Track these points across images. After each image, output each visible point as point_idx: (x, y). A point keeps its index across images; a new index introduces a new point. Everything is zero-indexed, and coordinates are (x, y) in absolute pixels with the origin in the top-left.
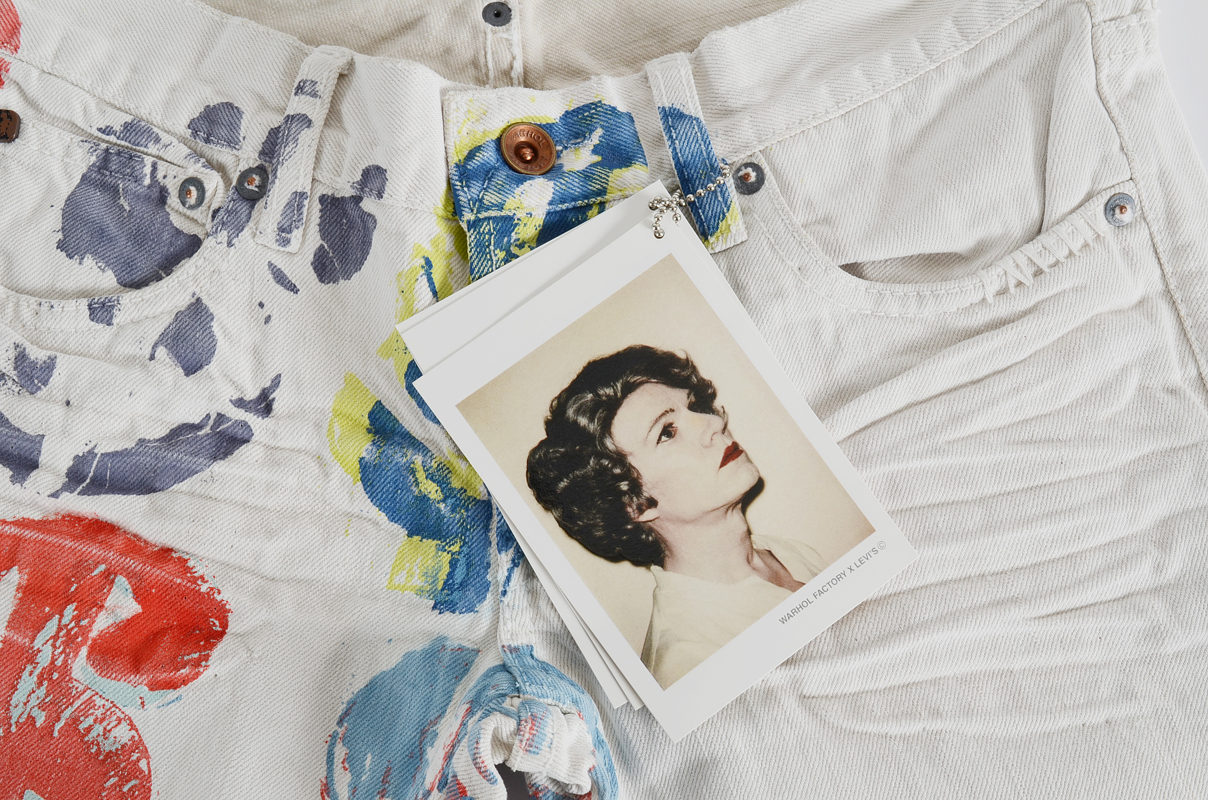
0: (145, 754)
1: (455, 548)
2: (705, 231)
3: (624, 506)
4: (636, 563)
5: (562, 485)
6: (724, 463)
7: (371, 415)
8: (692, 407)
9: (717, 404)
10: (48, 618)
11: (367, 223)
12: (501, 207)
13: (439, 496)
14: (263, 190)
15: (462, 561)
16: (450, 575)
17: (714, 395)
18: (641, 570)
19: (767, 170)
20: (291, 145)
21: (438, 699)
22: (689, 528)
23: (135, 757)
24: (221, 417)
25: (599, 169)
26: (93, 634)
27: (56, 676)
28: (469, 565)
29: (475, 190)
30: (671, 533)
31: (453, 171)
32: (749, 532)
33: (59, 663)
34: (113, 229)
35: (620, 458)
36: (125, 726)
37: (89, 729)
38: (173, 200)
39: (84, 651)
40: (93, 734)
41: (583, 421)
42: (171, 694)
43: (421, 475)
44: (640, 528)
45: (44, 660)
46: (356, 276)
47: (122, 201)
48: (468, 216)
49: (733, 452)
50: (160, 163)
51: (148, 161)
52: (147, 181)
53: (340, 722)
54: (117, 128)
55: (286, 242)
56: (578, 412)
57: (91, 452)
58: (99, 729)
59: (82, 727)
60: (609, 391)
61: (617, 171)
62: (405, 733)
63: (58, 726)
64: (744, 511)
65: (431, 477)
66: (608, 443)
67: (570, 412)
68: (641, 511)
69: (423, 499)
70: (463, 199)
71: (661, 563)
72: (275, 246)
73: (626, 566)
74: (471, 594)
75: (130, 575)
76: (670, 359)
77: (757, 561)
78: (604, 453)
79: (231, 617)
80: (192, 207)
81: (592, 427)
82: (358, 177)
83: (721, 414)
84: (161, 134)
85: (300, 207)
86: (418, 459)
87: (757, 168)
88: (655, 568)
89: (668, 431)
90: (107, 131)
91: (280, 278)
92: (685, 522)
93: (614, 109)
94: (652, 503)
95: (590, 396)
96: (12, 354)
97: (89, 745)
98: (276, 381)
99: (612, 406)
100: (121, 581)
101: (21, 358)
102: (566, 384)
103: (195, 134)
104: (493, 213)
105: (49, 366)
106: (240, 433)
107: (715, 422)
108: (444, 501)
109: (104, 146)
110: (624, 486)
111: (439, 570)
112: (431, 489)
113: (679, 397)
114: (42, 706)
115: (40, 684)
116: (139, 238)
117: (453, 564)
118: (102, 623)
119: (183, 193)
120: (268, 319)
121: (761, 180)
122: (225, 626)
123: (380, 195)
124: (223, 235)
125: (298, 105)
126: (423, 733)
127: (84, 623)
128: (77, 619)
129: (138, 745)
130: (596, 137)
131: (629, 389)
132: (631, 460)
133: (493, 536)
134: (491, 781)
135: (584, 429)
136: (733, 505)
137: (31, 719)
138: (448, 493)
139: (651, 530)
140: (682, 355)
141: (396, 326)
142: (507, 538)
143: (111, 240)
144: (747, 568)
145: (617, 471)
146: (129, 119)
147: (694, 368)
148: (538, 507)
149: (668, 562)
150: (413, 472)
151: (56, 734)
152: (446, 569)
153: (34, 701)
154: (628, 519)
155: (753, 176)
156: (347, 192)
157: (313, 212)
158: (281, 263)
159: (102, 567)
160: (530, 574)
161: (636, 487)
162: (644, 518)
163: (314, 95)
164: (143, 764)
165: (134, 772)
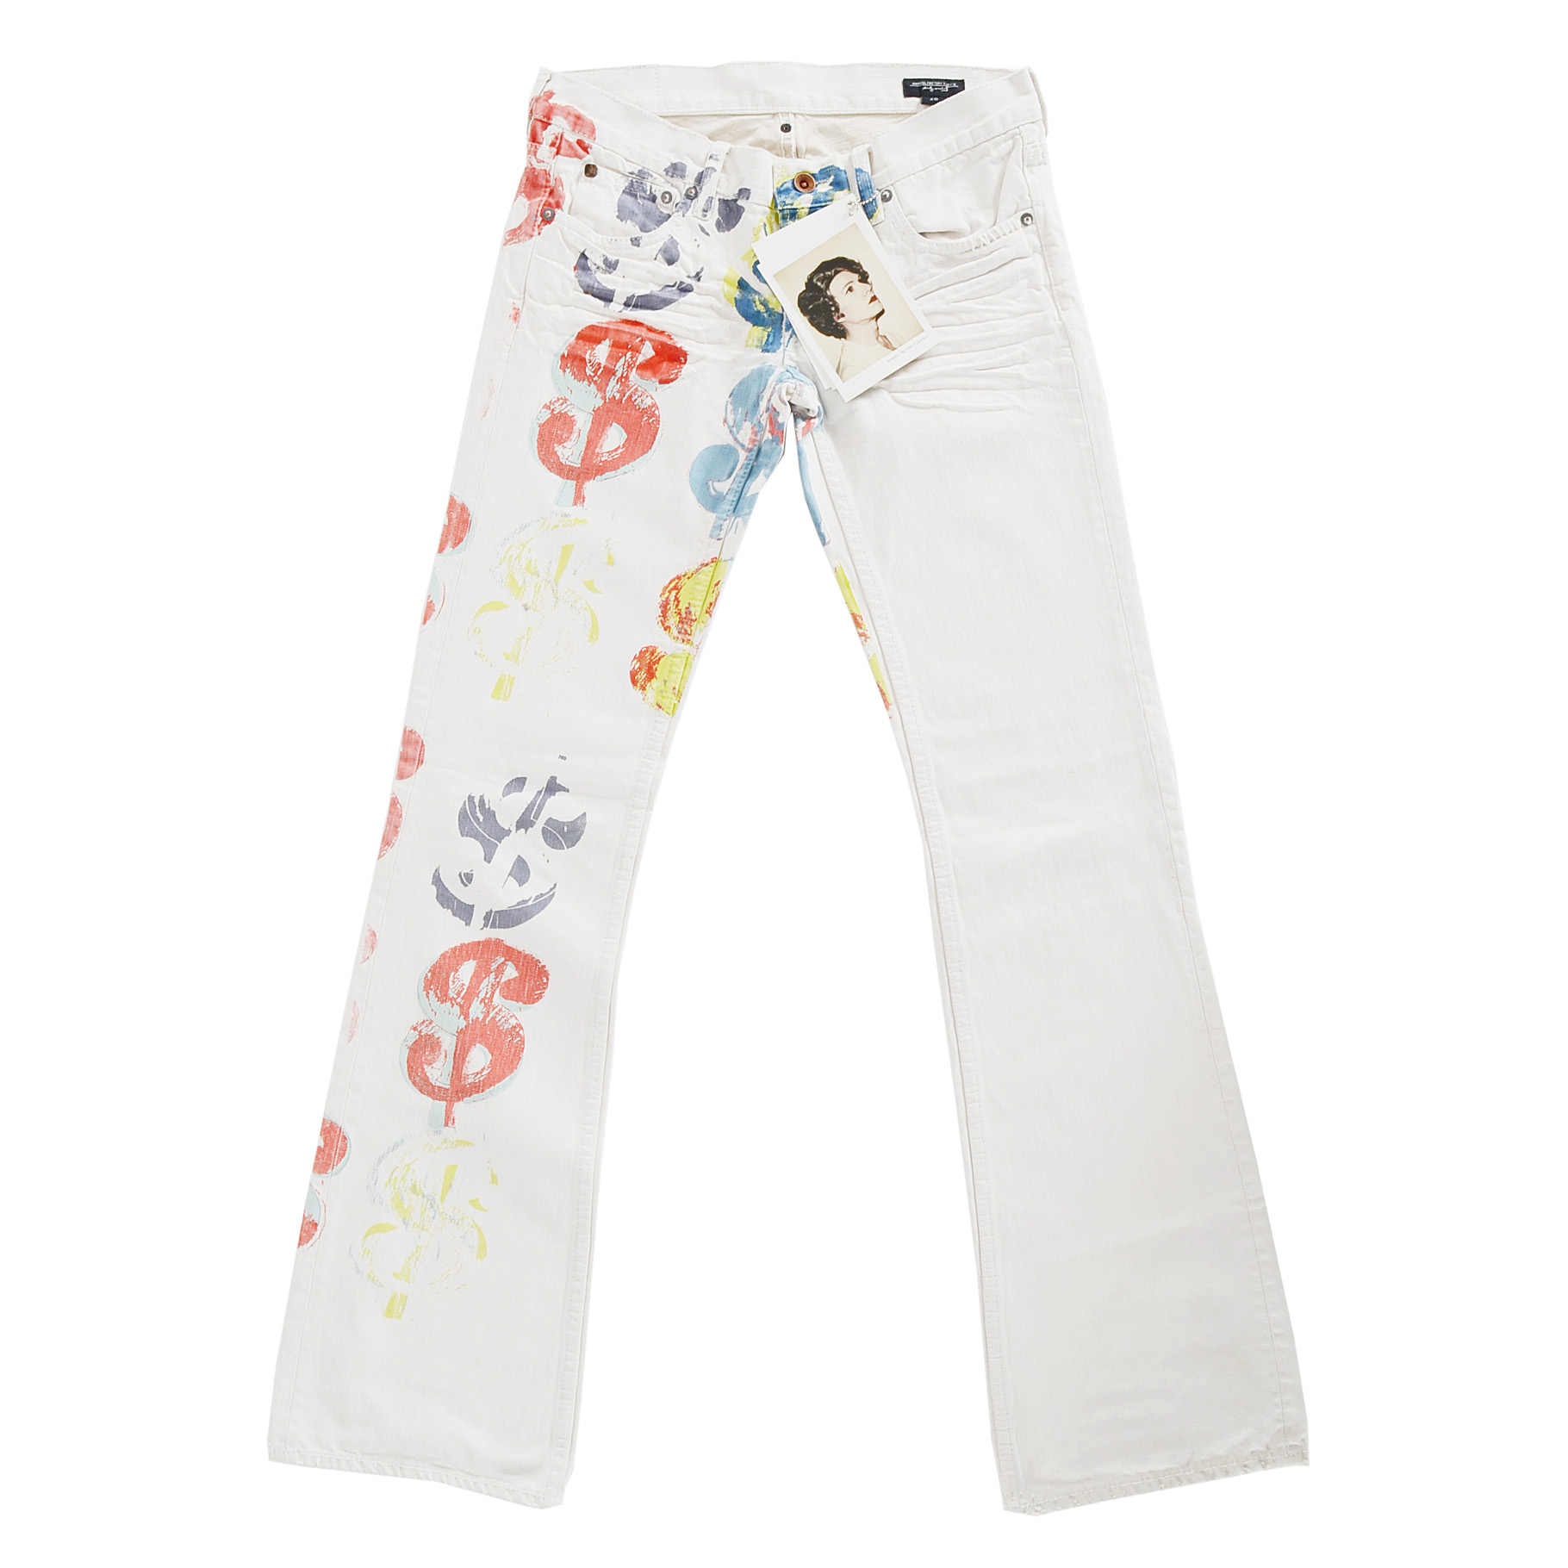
0: (657, 408)
1: (770, 330)
2: (870, 216)
3: (832, 316)
4: (836, 337)
5: (811, 307)
6: (871, 302)
7: (739, 282)
8: (860, 281)
9: (869, 280)
10: (621, 357)
11: (740, 210)
12: (792, 205)
13: (764, 311)
14: (696, 195)
15: (772, 334)
16: (767, 340)
17: (868, 277)
18: (838, 339)
19: (893, 193)
20: (708, 178)
21: (763, 384)
22: (856, 326)
23: (653, 409)
24: (682, 283)
25: (831, 192)
26: (637, 363)
27: (623, 380)
28: (774, 336)
29: (783, 198)
30: (848, 327)
31: (775, 190)
32: (878, 329)
33: (624, 375)
34: (637, 211)
35: (832, 298)
36: (649, 398)
37: (635, 400)
38: (659, 200)
39: (634, 370)
40: (637, 402)
41: (819, 284)
42: (667, 386)
43: (758, 303)
44: (837, 324)
45: (619, 374)
46: (732, 230)
47: (639, 201)
48: (779, 208)
49: (874, 298)
50: (653, 186)
51: (649, 185)
52: (648, 193)
53: (730, 396)
54: (636, 172)
55: (705, 216)
56: (817, 280)
57: (633, 296)
58: (639, 400)
59: (633, 399)
60: (829, 273)
61: (838, 192)
62: (753, 398)
63: (624, 399)
64: (876, 320)
65: (761, 303)
66: (828, 292)
67: (815, 280)
68: (839, 318)
69: (759, 312)
70: (778, 202)
71: (845, 338)
72: (701, 217)
73: (832, 337)
74: (775, 346)
75: (651, 340)
76: (853, 262)
77: (880, 338)
78: (826, 296)
79: (688, 357)
80: (667, 203)
81: (822, 286)
82: (737, 192)
83: (871, 284)
84: (653, 174)
85: (711, 202)
86: (757, 297)
87: (889, 191)
88: (843, 339)
89: (850, 289)
90: (632, 173)
91: (703, 229)
92: (854, 323)
93: (839, 169)
94: (843, 316)
95: (822, 275)
96: (602, 259)
97: (636, 406)
98: (702, 269)
99: (830, 278)
100: (647, 343)
101: (606, 260)
102: (813, 270)
103: (667, 174)
104: (789, 207)
105: (617, 262)
106: (689, 288)
107: (868, 287)
108: (766, 312)
109: (630, 179)
110: (833, 309)
111: (763, 338)
112: (761, 308)
113: (856, 277)
114: (618, 392)
115: (617, 383)
116: (647, 214)
117: (769, 336)
118: (641, 359)
119: (663, 197)
120: (698, 246)
121: (891, 196)
122: (686, 360)
123: (748, 199)
124: (681, 213)
125: (710, 164)
126: (759, 396)
127: (634, 359)
128: (632, 358)
129: (654, 405)
130: (831, 179)
131: (837, 273)
132: (836, 299)
133: (784, 327)
134: (786, 404)
135: (819, 287)
136: (873, 318)
137: (614, 397)
138: (768, 310)
139: (842, 326)
140: (857, 261)
141: (752, 245)
142: (789, 326)
143: (637, 215)
144: (876, 342)
145: (831, 303)
146: (640, 168)
147: (861, 267)
148: (802, 315)
149: (848, 337)
150: (755, 302)
151: (623, 402)
152: (766, 337)
153: (615, 390)
154: (834, 321)
155: (888, 196)
156: (731, 197)
157: (716, 204)
158: (703, 224)
159: (640, 339)
160: (797, 341)
161: (837, 309)
162: (839, 321)
163: (717, 160)
164: (656, 412)
165: (653, 415)
